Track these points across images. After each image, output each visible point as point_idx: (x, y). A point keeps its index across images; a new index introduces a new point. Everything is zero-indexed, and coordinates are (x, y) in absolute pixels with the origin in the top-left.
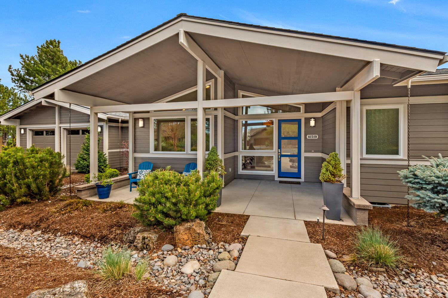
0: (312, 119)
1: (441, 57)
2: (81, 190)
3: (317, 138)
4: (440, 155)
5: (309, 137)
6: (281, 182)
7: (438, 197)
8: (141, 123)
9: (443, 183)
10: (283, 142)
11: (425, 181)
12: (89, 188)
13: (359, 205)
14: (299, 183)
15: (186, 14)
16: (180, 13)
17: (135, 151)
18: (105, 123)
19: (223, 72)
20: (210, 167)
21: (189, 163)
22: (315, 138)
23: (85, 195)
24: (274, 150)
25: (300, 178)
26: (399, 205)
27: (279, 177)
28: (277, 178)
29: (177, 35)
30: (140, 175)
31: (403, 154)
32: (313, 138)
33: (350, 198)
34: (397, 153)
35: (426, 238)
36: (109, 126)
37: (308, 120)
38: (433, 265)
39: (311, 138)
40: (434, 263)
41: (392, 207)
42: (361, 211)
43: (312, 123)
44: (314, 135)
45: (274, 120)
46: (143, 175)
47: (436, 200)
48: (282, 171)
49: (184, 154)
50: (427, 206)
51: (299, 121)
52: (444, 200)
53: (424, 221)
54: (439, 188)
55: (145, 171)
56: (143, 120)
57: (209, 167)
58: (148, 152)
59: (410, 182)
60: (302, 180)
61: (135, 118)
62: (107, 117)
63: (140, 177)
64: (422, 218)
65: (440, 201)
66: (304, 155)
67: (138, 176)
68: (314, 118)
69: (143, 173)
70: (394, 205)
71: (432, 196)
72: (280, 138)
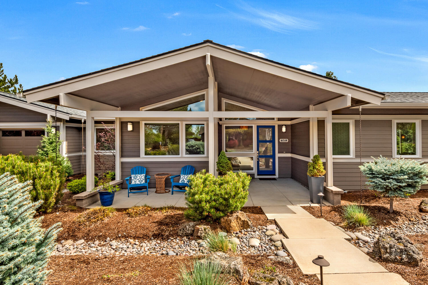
0: (284, 126)
1: (383, 96)
2: (83, 198)
3: (287, 142)
4: (381, 155)
5: (281, 141)
6: (260, 179)
7: (386, 182)
8: (130, 127)
9: (388, 173)
10: (260, 144)
11: (377, 172)
12: (89, 196)
13: (336, 191)
14: (274, 179)
15: (212, 41)
16: (207, 40)
17: (122, 156)
18: (62, 123)
19: (217, 83)
20: (223, 169)
21: (185, 166)
22: (286, 142)
23: (85, 204)
24: (254, 152)
25: (275, 175)
26: (351, 191)
27: (258, 175)
28: (256, 176)
29: (204, 57)
30: (135, 180)
31: (352, 154)
32: (285, 142)
33: (327, 187)
34: (348, 153)
35: (375, 209)
36: (67, 127)
37: (280, 127)
38: (385, 222)
39: (283, 142)
40: (385, 221)
41: (347, 192)
42: (336, 195)
43: (284, 129)
44: (285, 139)
45: (253, 125)
46: (138, 179)
47: (385, 184)
48: (260, 170)
49: (179, 158)
50: (379, 188)
51: (273, 127)
52: (389, 183)
53: (369, 199)
54: (385, 176)
55: (139, 175)
56: (132, 124)
57: (221, 169)
58: (139, 156)
59: (367, 174)
60: (277, 176)
61: (121, 122)
62: (70, 117)
63: (135, 182)
64: (368, 198)
65: (387, 184)
66: (278, 155)
67: (133, 181)
68: (285, 125)
69: (138, 178)
70: (348, 191)
71: (383, 181)
72: (259, 141)
